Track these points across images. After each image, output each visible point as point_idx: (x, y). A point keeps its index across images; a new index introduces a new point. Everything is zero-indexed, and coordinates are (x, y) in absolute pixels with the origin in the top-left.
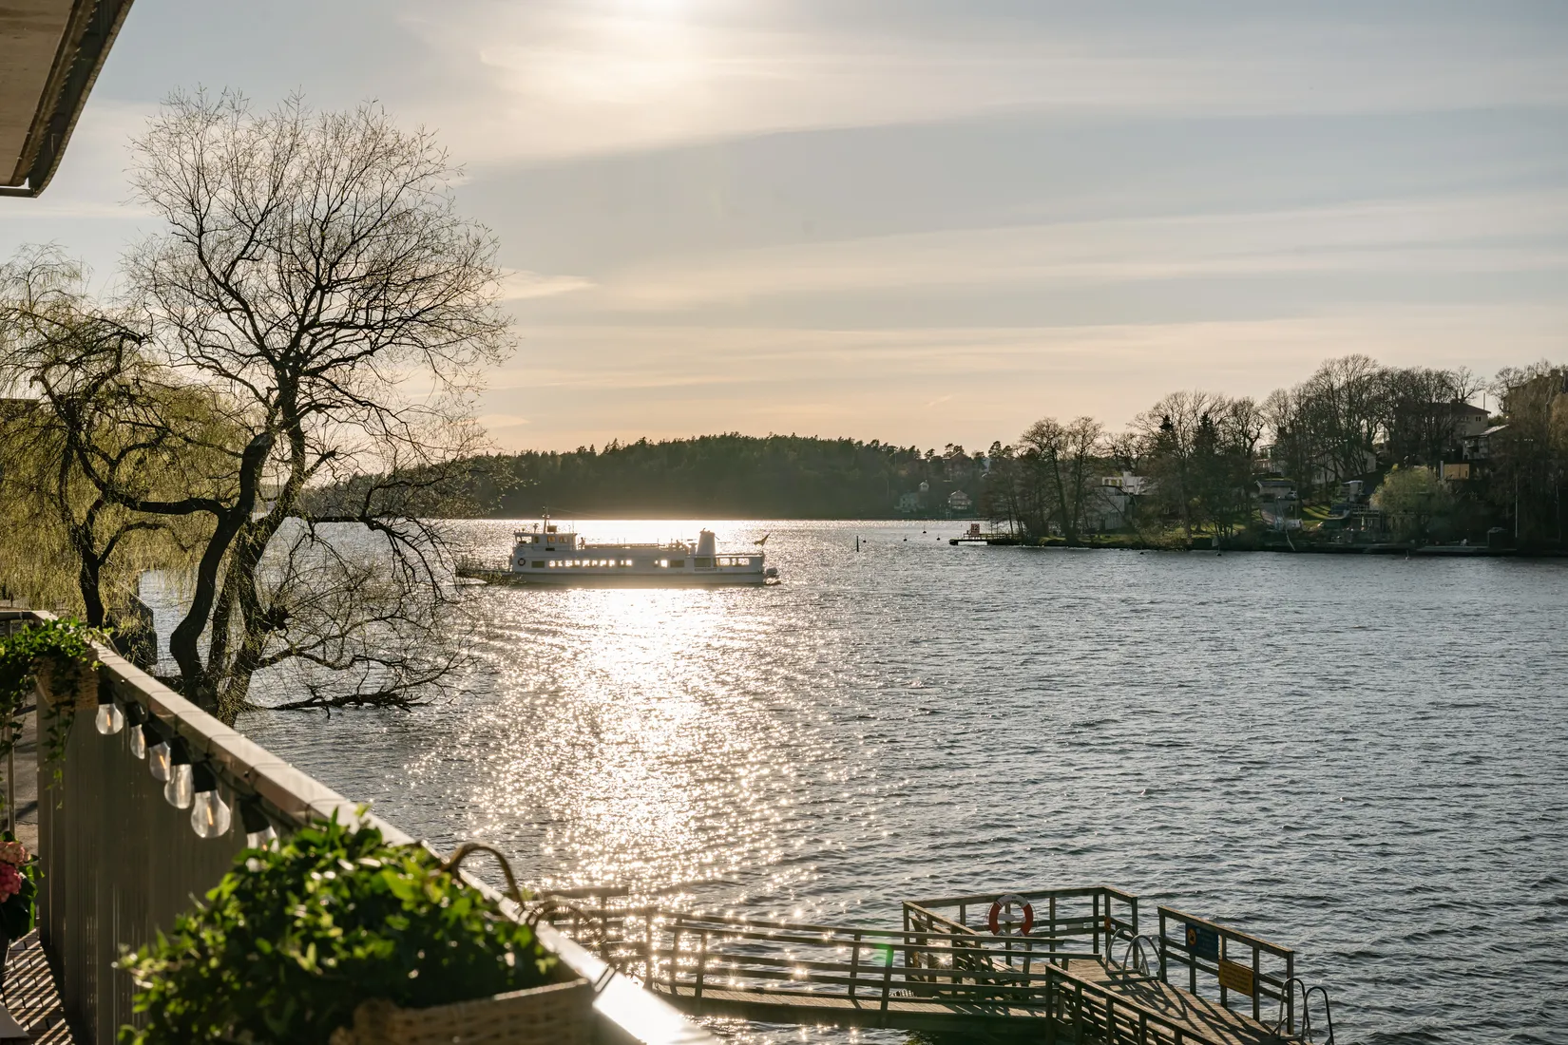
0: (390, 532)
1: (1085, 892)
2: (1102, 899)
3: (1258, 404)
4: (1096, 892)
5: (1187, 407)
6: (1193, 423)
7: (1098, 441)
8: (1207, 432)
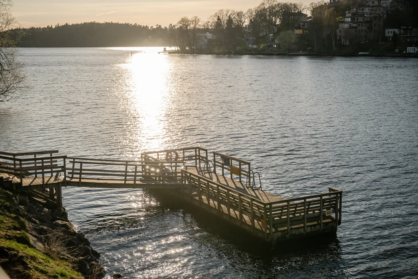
1: (193, 148)
2: (197, 150)
3: (244, 13)
4: (196, 148)
5: (224, 14)
6: (226, 18)
7: (200, 23)
8: (230, 21)
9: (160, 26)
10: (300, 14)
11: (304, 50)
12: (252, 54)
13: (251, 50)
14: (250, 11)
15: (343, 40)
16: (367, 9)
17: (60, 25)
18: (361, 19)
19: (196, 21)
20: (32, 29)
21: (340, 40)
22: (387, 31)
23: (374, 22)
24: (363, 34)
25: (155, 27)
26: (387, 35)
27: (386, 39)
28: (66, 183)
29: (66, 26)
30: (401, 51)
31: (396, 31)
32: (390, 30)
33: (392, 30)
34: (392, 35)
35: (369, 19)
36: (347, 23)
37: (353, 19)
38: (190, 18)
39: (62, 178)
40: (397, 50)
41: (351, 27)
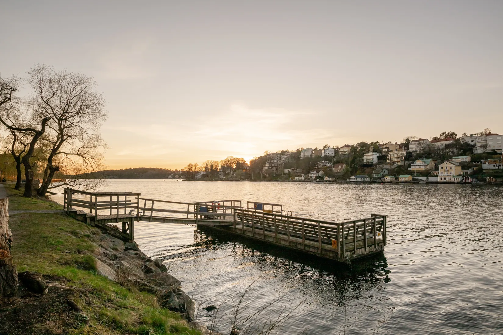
0: (83, 157)
1: (230, 201)
2: (233, 202)
3: (219, 162)
4: (232, 201)
5: (210, 162)
6: (210, 164)
7: (198, 166)
8: (212, 166)
9: (177, 170)
10: (244, 163)
11: (248, 179)
12: (223, 181)
13: (222, 179)
14: (222, 161)
15: (265, 174)
16: (275, 161)
17: (127, 169)
18: (273, 165)
19: (196, 165)
20: (113, 170)
21: (264, 174)
22: (285, 170)
23: (279, 166)
24: (274, 171)
25: (174, 170)
26: (285, 172)
27: (285, 174)
28: (138, 218)
29: (130, 170)
30: (292, 179)
31: (289, 170)
32: (287, 170)
33: (288, 170)
34: (288, 172)
35: (276, 165)
36: (267, 166)
37: (270, 165)
38: (193, 164)
39: (135, 212)
40: (290, 179)
41: (269, 169)
